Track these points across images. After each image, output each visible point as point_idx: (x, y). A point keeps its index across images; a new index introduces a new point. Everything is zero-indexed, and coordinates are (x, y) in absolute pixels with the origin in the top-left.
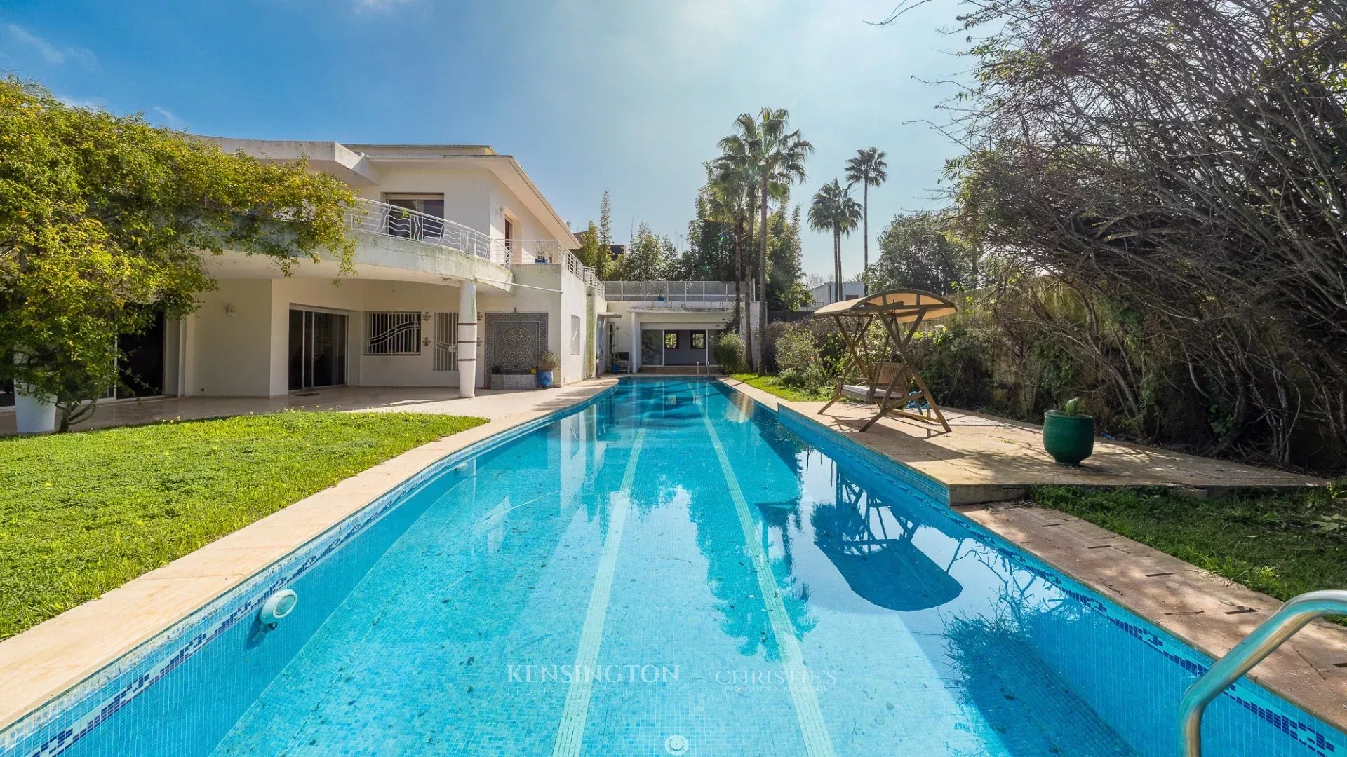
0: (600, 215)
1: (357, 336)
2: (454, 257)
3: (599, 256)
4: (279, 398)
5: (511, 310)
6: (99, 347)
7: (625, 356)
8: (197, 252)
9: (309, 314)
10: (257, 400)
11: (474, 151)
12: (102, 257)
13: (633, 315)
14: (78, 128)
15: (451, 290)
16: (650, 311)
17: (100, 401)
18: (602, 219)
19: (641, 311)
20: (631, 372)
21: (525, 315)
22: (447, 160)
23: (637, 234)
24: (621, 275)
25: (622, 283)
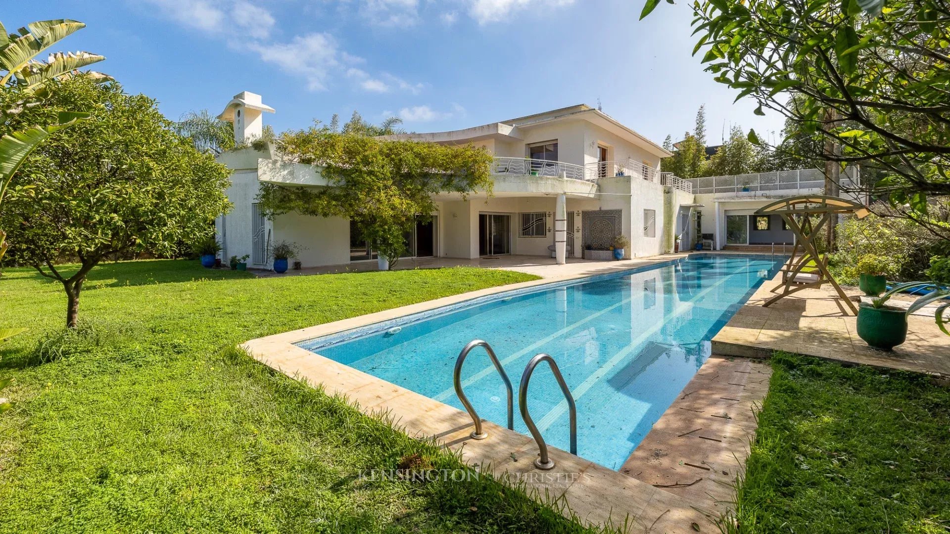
0: (695, 126)
1: (515, 226)
2: (550, 182)
3: (694, 159)
4: (475, 259)
5: (598, 209)
6: (397, 237)
7: (710, 237)
8: (430, 194)
9: (490, 216)
10: (465, 260)
11: (574, 110)
12: (396, 201)
13: (717, 204)
14: (390, 150)
15: (552, 200)
16: (733, 201)
17: (399, 259)
18: (697, 129)
19: (723, 200)
20: (715, 249)
21: (607, 212)
22: (559, 119)
23: (729, 136)
24: (714, 171)
25: (713, 178)
